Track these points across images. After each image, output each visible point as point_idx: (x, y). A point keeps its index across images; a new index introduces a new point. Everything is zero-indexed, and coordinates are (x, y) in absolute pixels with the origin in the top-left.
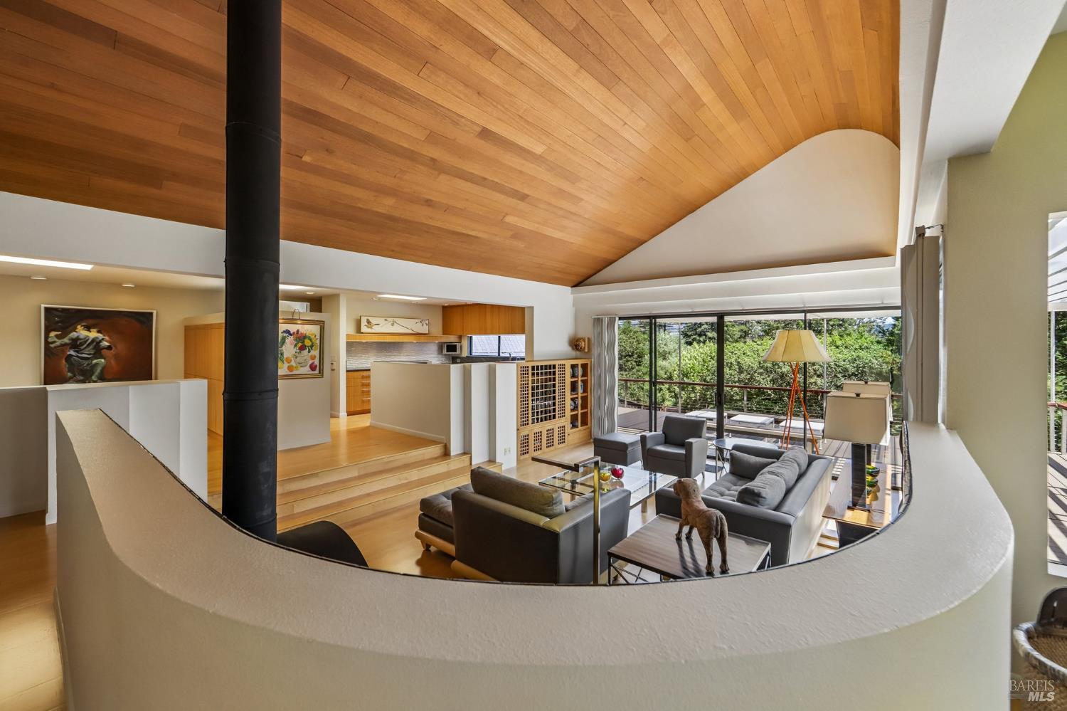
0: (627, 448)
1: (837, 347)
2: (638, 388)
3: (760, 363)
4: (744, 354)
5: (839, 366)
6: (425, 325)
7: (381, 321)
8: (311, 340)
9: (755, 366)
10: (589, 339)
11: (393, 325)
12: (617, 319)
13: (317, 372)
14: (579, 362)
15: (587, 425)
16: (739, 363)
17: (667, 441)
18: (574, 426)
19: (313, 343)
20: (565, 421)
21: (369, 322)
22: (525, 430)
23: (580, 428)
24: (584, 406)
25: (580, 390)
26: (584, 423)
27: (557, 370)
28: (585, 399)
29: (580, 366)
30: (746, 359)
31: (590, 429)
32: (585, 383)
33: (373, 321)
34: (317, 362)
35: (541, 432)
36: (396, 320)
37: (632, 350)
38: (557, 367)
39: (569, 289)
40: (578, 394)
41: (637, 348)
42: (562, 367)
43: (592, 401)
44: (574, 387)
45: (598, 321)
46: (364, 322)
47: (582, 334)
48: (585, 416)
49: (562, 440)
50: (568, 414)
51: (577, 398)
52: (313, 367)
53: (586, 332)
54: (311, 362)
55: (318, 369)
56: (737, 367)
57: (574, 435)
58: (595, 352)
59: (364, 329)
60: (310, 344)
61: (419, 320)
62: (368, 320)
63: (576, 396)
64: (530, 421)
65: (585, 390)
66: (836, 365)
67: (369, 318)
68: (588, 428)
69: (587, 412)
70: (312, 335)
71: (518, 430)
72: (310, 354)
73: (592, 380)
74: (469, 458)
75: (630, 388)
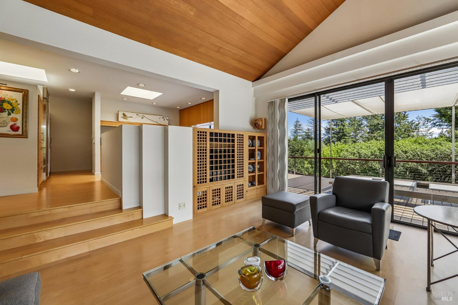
0: (295, 210)
1: (419, 144)
2: (301, 167)
3: (372, 152)
4: (361, 148)
5: (423, 154)
6: (166, 120)
7: (134, 115)
8: (11, 104)
9: (369, 154)
10: (265, 119)
11: (142, 118)
12: (287, 100)
13: (20, 132)
14: (257, 135)
15: (263, 184)
16: (359, 153)
17: (339, 204)
18: (252, 183)
19: (13, 107)
20: (245, 181)
21: (124, 115)
22: (203, 188)
23: (257, 186)
24: (261, 169)
25: (258, 158)
26: (261, 182)
27: (236, 138)
28: (261, 164)
29: (257, 138)
30: (363, 151)
31: (266, 187)
32: (262, 151)
33: (128, 114)
34: (19, 124)
35: (220, 189)
36: (144, 115)
37: (298, 148)
38: (236, 136)
39: (251, 83)
40: (255, 160)
41: (301, 148)
42: (241, 137)
43: (267, 166)
44: (252, 155)
45: (272, 104)
46: (121, 115)
47: (260, 116)
48: (261, 178)
49: (241, 195)
50: (246, 175)
51: (255, 163)
52: (14, 128)
53: (263, 114)
54: (12, 123)
55: (20, 130)
56: (357, 155)
57: (251, 192)
58: (269, 128)
59: (121, 119)
60: (10, 107)
61: (162, 117)
62: (124, 114)
63: (254, 161)
64: (208, 180)
65: (262, 157)
66: (421, 153)
67: (124, 112)
68: (264, 187)
69: (263, 175)
70: (13, 100)
71: (194, 187)
72: (10, 116)
73: (268, 150)
74: (141, 212)
75: (297, 166)
